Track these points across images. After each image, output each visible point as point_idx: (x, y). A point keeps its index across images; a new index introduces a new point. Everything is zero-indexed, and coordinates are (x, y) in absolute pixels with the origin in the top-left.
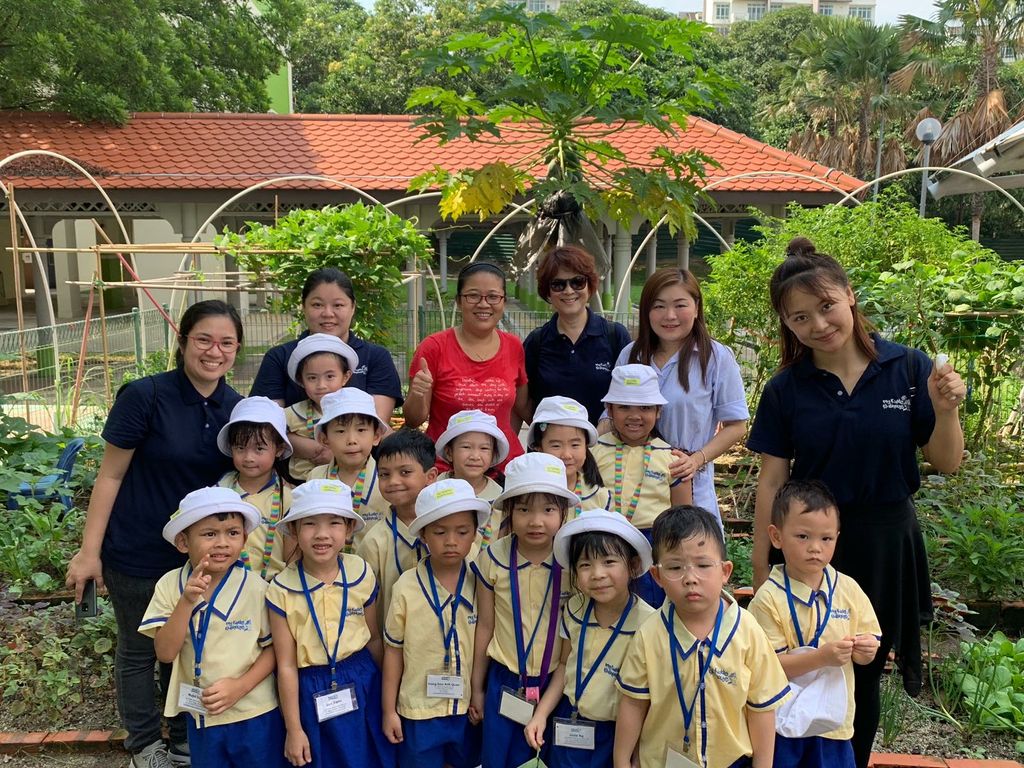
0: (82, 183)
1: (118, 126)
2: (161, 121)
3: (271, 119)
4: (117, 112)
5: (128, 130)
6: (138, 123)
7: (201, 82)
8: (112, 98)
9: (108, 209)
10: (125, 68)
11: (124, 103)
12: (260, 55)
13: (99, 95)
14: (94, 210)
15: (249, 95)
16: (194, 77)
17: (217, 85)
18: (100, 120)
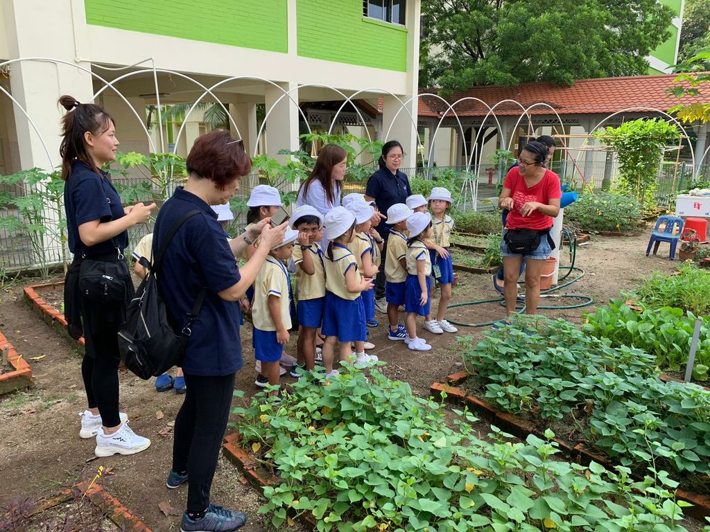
0: (550, 112)
1: (569, 87)
2: (587, 83)
3: (652, 78)
4: (569, 81)
5: (573, 88)
6: (577, 85)
7: (611, 61)
8: (568, 75)
9: (559, 122)
10: (576, 61)
11: (573, 76)
12: (646, 43)
13: (563, 74)
14: (554, 122)
15: (636, 64)
16: (608, 59)
17: (619, 61)
18: (561, 85)
